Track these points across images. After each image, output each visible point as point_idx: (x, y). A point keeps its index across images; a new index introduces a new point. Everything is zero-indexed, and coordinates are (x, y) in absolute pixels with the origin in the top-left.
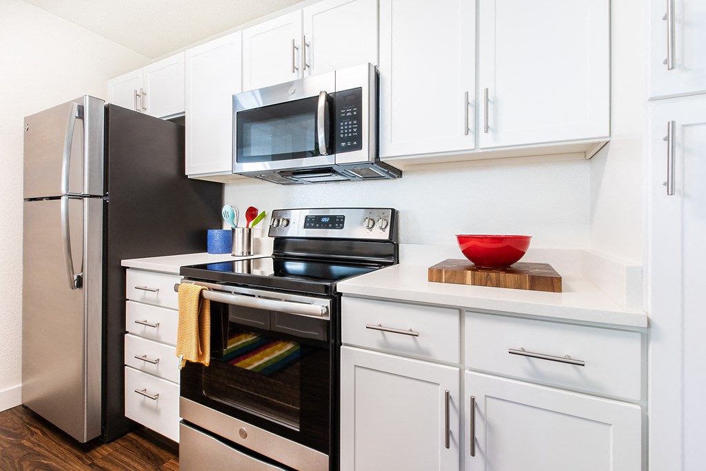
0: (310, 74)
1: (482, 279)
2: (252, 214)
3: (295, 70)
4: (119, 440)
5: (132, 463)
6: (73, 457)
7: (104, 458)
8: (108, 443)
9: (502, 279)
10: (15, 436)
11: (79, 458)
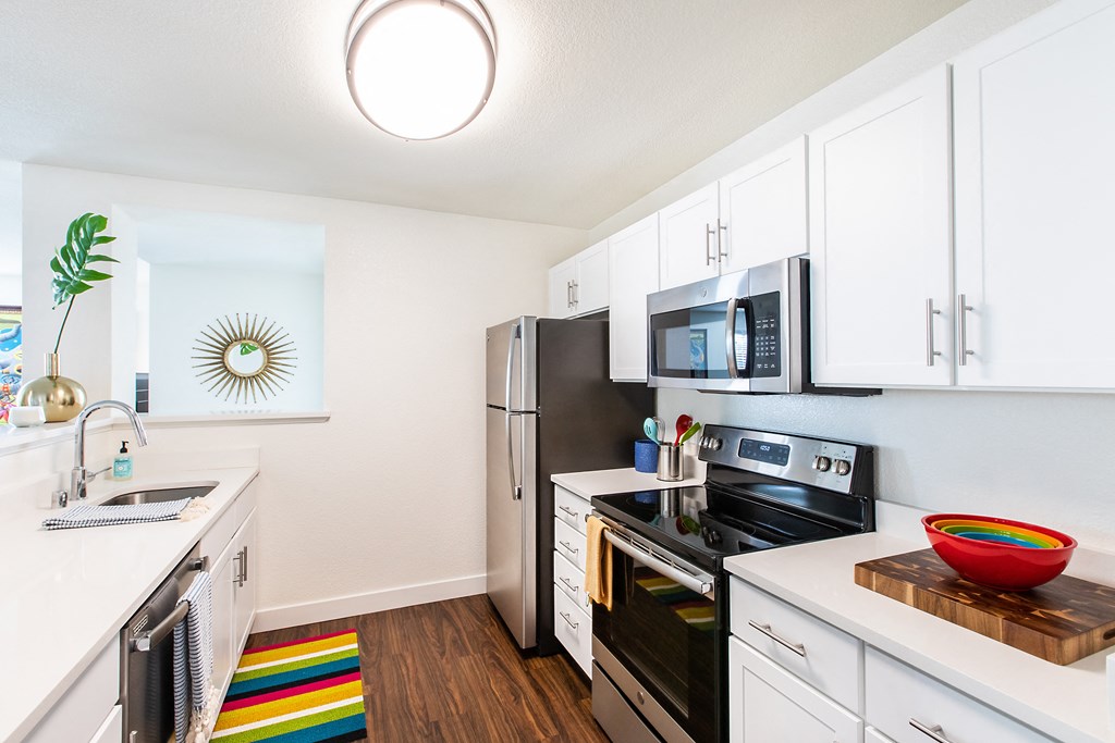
0: (727, 265)
1: (928, 602)
2: (684, 424)
3: (711, 260)
4: (550, 658)
5: (557, 686)
6: (515, 659)
7: (537, 671)
8: (542, 657)
9: (959, 611)
10: (482, 621)
11: (520, 662)
